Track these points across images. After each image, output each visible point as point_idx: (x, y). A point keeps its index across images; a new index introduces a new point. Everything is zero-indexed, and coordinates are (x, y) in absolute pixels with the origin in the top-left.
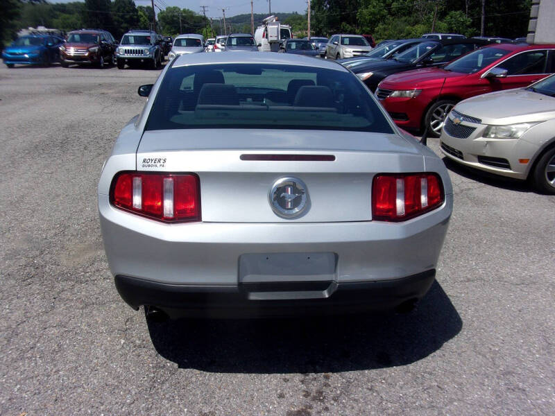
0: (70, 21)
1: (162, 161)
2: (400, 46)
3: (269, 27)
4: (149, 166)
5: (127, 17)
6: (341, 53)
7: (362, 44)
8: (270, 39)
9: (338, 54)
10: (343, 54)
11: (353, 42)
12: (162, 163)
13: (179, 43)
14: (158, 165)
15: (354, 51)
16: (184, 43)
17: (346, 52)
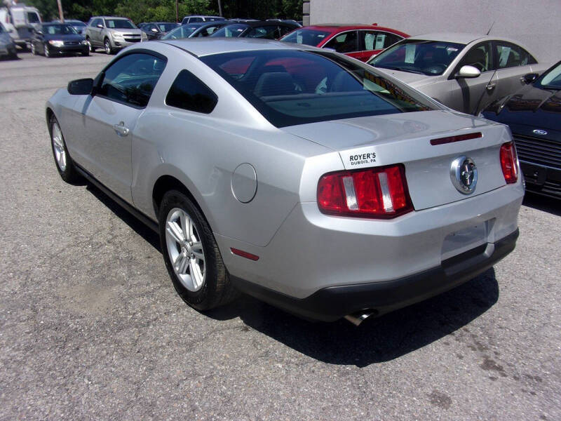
1: (371, 156)
2: (199, 29)
3: (14, 10)
4: (359, 163)
6: (110, 37)
7: (129, 27)
8: (17, 24)
9: (106, 38)
10: (113, 38)
11: (119, 25)
12: (372, 158)
14: (369, 160)
15: (124, 35)
17: (115, 36)
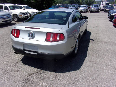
0: (67, 3)
3: (104, 2)
5: (78, 1)
8: (103, 5)
13: (81, 7)
16: (82, 7)
